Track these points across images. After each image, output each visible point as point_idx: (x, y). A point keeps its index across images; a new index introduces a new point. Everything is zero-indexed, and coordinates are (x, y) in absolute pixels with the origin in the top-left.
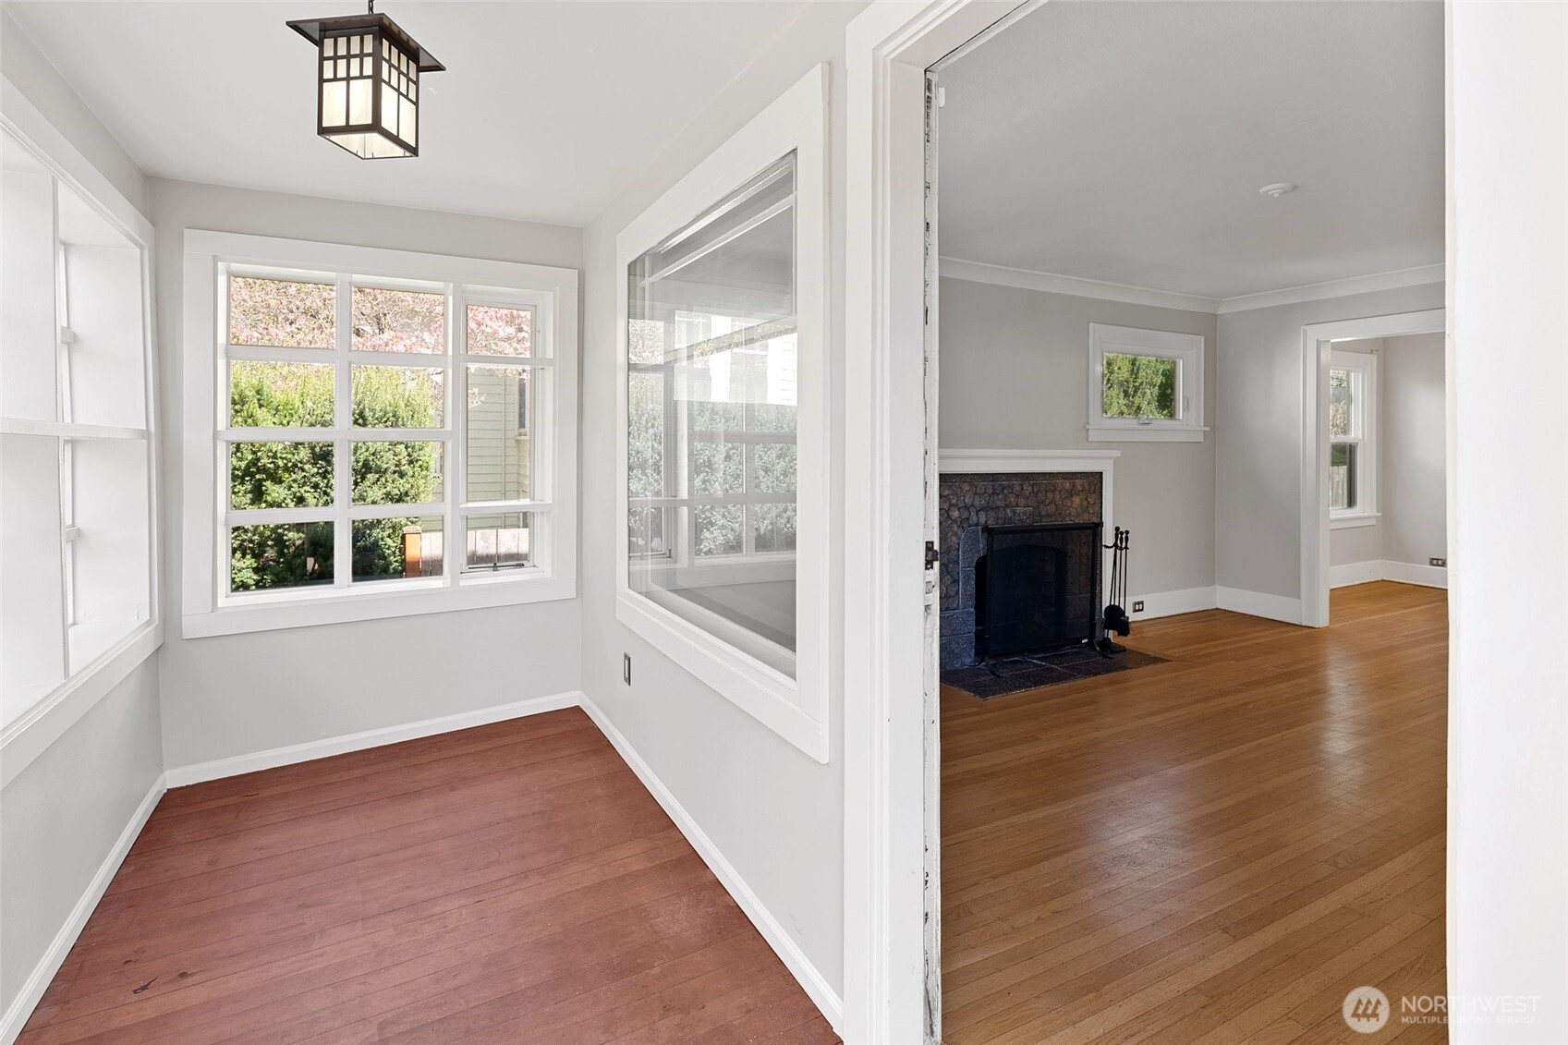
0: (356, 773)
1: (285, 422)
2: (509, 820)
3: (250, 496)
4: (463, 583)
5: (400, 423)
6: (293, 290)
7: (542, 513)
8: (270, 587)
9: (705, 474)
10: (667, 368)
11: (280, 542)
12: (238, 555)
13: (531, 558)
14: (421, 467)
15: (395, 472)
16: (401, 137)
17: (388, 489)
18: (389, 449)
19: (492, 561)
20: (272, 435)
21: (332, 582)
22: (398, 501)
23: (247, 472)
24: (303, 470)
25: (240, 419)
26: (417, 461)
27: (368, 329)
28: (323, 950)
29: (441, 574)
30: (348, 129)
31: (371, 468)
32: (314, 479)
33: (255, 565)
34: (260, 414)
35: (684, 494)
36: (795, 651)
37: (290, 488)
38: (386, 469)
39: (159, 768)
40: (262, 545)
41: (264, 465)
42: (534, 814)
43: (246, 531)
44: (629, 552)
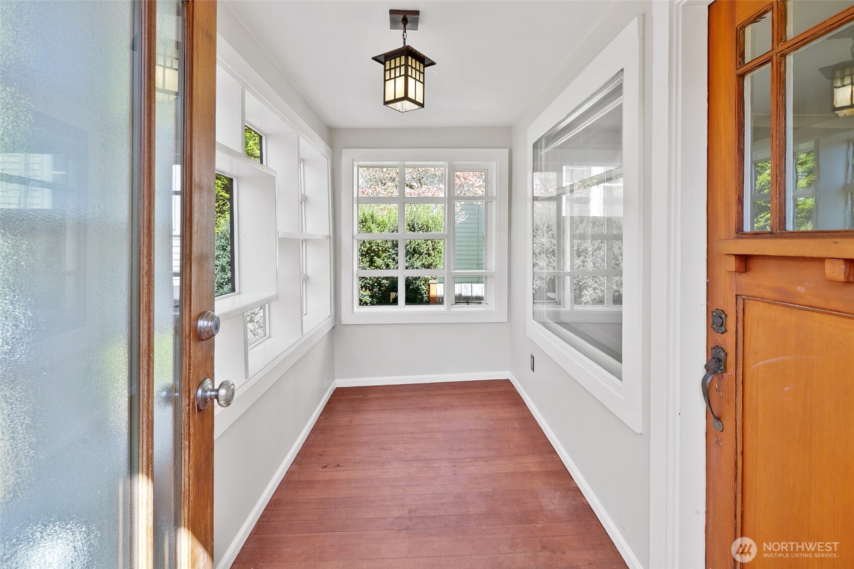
0: (406, 394)
1: (382, 230)
2: (471, 430)
3: (368, 263)
4: (452, 310)
5: (429, 230)
6: (385, 170)
7: (491, 276)
8: (376, 305)
9: (583, 257)
10: (557, 199)
11: (380, 284)
12: (364, 289)
13: (484, 299)
14: (438, 252)
15: (426, 254)
16: (417, 100)
17: (423, 262)
18: (424, 243)
19: (467, 300)
20: (377, 236)
21: (397, 305)
22: (427, 268)
23: (367, 253)
24: (389, 252)
25: (365, 229)
26: (436, 249)
27: (415, 184)
28: (388, 470)
29: (443, 304)
30: (395, 100)
31: (416, 252)
32: (393, 256)
33: (370, 294)
34: (373, 226)
35: (568, 269)
36: (622, 363)
37: (384, 260)
38: (423, 252)
39: (333, 378)
40: (373, 285)
41: (374, 250)
42: (483, 430)
43: (367, 279)
44: (534, 300)
